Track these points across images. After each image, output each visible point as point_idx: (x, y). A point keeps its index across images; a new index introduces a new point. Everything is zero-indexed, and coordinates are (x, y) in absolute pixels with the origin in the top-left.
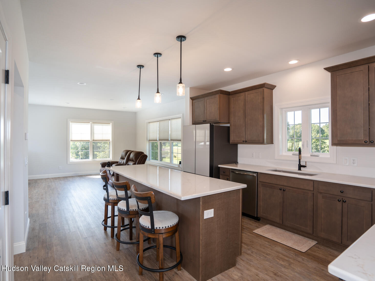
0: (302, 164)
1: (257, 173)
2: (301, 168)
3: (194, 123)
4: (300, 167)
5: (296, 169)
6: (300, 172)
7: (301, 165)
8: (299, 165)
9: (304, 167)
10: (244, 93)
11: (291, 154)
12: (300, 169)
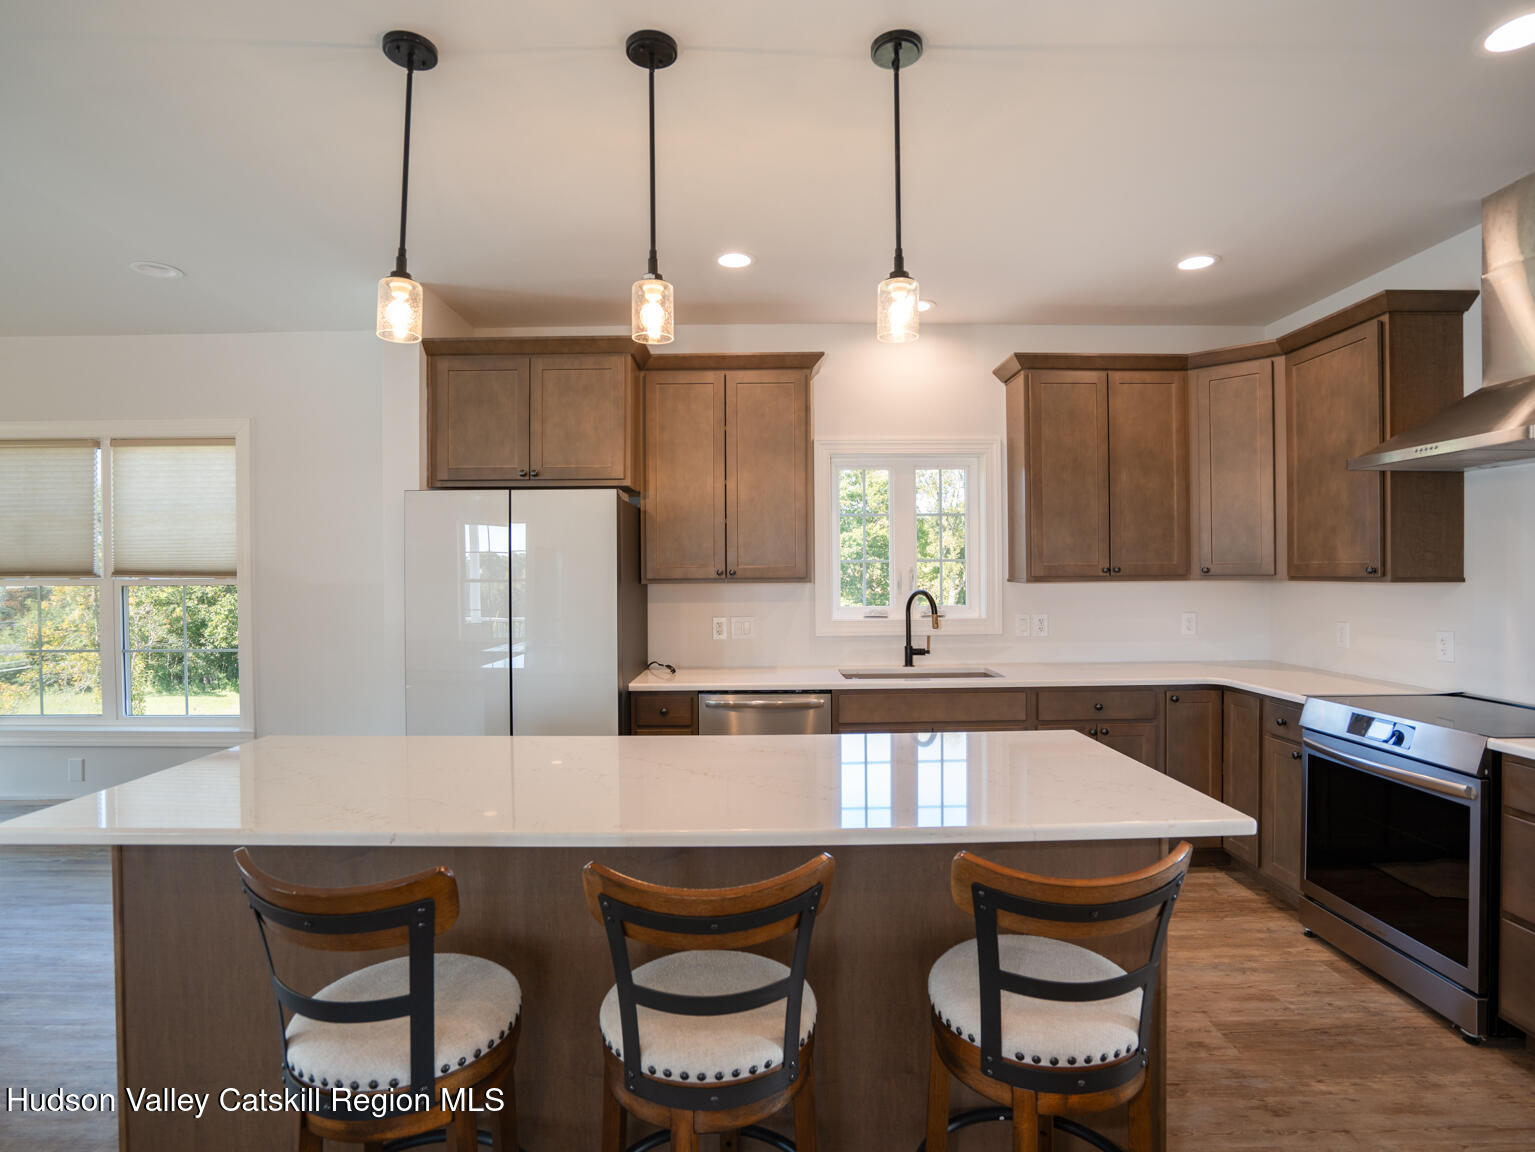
0: (915, 645)
1: (829, 692)
2: (915, 657)
3: (443, 475)
4: (911, 653)
5: (897, 663)
6: (909, 670)
7: (914, 647)
8: (906, 648)
9: (922, 652)
10: (722, 373)
11: (860, 617)
12: (909, 662)
